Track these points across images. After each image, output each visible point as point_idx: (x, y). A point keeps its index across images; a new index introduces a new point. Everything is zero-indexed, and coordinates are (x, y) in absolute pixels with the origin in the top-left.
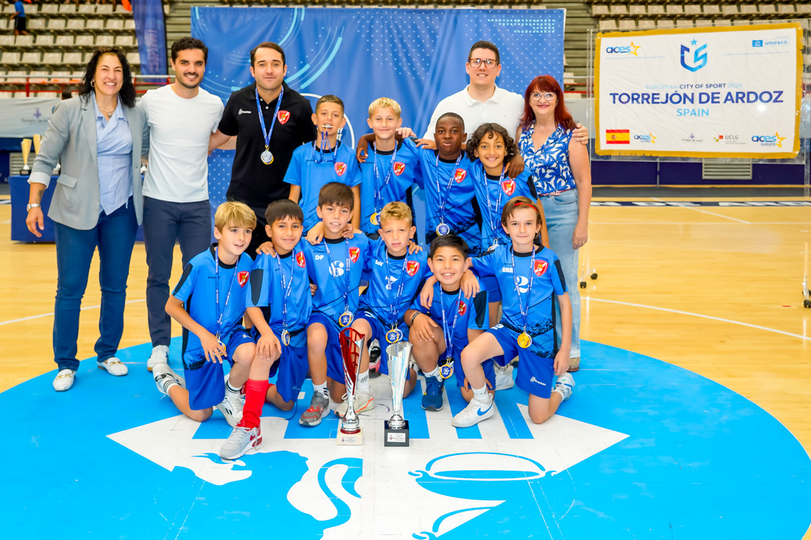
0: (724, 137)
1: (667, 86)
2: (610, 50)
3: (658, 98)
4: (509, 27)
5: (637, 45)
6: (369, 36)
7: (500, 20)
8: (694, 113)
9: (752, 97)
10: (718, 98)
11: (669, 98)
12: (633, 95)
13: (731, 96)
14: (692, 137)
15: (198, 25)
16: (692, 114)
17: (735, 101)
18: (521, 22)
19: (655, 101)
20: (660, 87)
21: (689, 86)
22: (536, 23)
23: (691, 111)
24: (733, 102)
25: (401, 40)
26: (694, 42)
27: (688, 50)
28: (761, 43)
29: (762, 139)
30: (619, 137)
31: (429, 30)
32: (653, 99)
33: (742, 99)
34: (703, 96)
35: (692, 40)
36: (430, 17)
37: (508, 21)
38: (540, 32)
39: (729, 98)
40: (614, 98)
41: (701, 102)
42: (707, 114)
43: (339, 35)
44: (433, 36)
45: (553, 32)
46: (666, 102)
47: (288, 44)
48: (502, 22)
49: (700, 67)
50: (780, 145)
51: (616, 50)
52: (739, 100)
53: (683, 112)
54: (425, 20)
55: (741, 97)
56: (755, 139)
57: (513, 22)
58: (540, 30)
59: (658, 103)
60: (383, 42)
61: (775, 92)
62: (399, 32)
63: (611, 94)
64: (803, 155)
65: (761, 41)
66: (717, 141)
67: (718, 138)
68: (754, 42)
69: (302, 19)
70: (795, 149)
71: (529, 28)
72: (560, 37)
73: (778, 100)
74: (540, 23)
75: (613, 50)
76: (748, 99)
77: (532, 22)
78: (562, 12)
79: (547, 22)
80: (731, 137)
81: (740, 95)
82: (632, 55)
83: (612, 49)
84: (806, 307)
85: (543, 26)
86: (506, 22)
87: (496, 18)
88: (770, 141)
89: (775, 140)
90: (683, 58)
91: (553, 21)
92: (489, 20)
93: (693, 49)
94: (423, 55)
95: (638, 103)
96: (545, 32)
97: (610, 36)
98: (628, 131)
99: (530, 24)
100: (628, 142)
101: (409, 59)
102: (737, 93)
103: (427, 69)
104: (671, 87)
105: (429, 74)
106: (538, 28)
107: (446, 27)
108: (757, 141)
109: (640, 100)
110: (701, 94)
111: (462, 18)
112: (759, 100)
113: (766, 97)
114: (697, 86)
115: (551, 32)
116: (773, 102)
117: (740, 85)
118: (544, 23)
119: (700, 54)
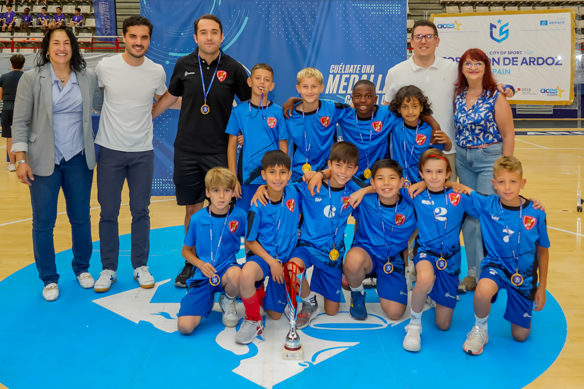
0: (521, 90)
2: (439, 27)
4: (368, 10)
5: (459, 23)
6: (267, 16)
8: (500, 72)
9: (541, 61)
10: (517, 61)
13: (526, 61)
15: (145, 8)
17: (528, 63)
18: (376, 6)
21: (496, 53)
23: (497, 71)
24: (527, 64)
25: (290, 19)
26: (499, 21)
27: (495, 27)
28: (546, 23)
29: (548, 91)
31: (311, 12)
33: (533, 62)
34: (506, 60)
37: (367, 5)
38: (390, 14)
39: (524, 61)
41: (504, 64)
42: (509, 73)
43: (245, 15)
44: (314, 16)
45: (399, 13)
48: (363, 6)
49: (504, 39)
50: (560, 96)
51: (445, 26)
52: (532, 63)
56: (543, 91)
58: (390, 12)
60: (278, 20)
61: (556, 58)
62: (289, 13)
64: (576, 103)
65: (546, 21)
67: (516, 90)
68: (541, 22)
69: (220, 3)
70: (571, 98)
71: (382, 10)
72: (404, 17)
73: (559, 63)
74: (390, 6)
76: (538, 62)
77: (384, 6)
80: (526, 90)
81: (532, 60)
82: (456, 30)
83: (441, 25)
84: (578, 211)
85: (392, 9)
86: (365, 6)
87: (358, 4)
88: (553, 93)
89: (557, 92)
90: (491, 33)
91: (399, 5)
92: (353, 5)
93: (499, 26)
94: (306, 30)
96: (394, 13)
97: (440, 16)
99: (383, 8)
101: (296, 33)
102: (530, 58)
103: (309, 40)
105: (311, 43)
106: (388, 10)
107: (323, 9)
108: (544, 92)
110: (504, 59)
111: (334, 4)
112: (545, 63)
113: (550, 61)
114: (502, 53)
115: (398, 13)
116: (556, 64)
117: (532, 52)
118: (392, 7)
119: (504, 30)
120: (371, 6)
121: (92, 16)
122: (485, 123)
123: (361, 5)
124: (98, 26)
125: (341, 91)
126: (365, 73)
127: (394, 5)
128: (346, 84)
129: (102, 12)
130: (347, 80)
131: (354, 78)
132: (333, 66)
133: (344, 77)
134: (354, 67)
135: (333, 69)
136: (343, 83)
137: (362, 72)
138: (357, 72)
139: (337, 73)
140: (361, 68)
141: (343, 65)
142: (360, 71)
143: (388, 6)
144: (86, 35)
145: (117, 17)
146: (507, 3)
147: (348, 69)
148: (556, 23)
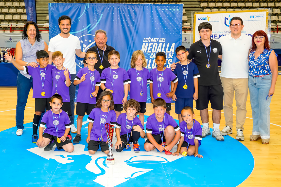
1: (219, 32)
2: (199, 19)
3: (216, 36)
4: (163, 10)
5: (209, 17)
6: (112, 13)
7: (160, 8)
15: (51, 9)
18: (167, 9)
19: (215, 37)
20: (217, 32)
21: (227, 32)
22: (173, 9)
25: (124, 15)
27: (227, 19)
31: (134, 11)
32: (214, 37)
35: (229, 16)
36: (134, 6)
37: (162, 8)
38: (174, 12)
43: (102, 13)
44: (135, 14)
45: (179, 12)
47: (83, 16)
48: (160, 9)
51: (202, 19)
54: (132, 8)
57: (164, 9)
60: (117, 16)
62: (123, 12)
65: (254, 16)
68: (251, 16)
69: (88, 7)
71: (170, 11)
72: (181, 14)
74: (174, 9)
75: (200, 19)
77: (171, 9)
78: (182, 5)
79: (177, 9)
82: (207, 21)
85: (175, 10)
86: (162, 9)
90: (225, 22)
91: (179, 8)
92: (156, 8)
93: (229, 19)
94: (132, 20)
97: (200, 14)
101: (127, 22)
103: (133, 25)
104: (221, 32)
105: (134, 27)
107: (140, 10)
111: (146, 7)
117: (246, 32)
121: (24, 14)
122: (264, 65)
124: (29, 19)
125: (149, 51)
126: (161, 43)
128: (151, 48)
129: (30, 12)
130: (152, 46)
131: (155, 45)
132: (145, 39)
133: (150, 44)
134: (155, 39)
135: (145, 40)
136: (150, 48)
137: (159, 42)
138: (157, 42)
139: (147, 43)
140: (159, 40)
141: (150, 38)
142: (158, 41)
144: (22, 24)
145: (37, 15)
146: (236, 7)
147: (152, 40)
148: (258, 17)
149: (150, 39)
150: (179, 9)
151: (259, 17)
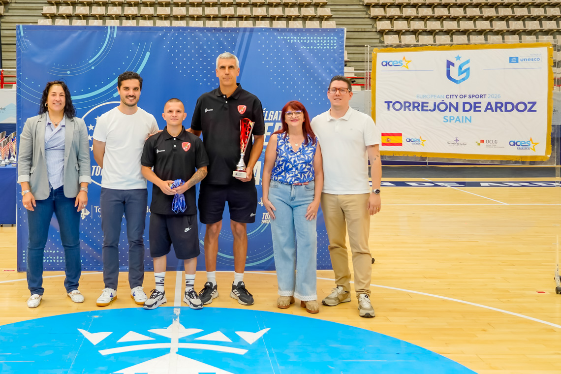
0: (485, 141)
1: (435, 96)
2: (384, 64)
3: (427, 106)
4: (296, 43)
5: (408, 60)
8: (458, 120)
9: (509, 107)
10: (480, 107)
11: (436, 107)
12: (405, 103)
13: (491, 106)
14: (457, 141)
16: (456, 121)
17: (494, 110)
18: (307, 39)
19: (425, 108)
20: (428, 96)
21: (454, 96)
22: (320, 40)
23: (456, 118)
24: (493, 111)
26: (458, 58)
27: (453, 65)
28: (517, 60)
29: (518, 144)
30: (393, 139)
32: (423, 107)
33: (500, 108)
34: (466, 105)
35: (457, 56)
39: (489, 107)
40: (389, 105)
41: (464, 110)
42: (470, 121)
43: (147, 50)
45: (335, 48)
46: (434, 110)
47: (103, 57)
49: (464, 79)
50: (534, 149)
51: (391, 64)
52: (498, 109)
53: (448, 119)
55: (500, 107)
56: (512, 143)
58: (323, 46)
59: (427, 110)
61: (529, 103)
63: (386, 102)
64: (554, 157)
65: (517, 58)
66: (479, 144)
67: (479, 142)
68: (511, 58)
69: (115, 36)
70: (547, 153)
71: (314, 44)
72: (341, 52)
73: (532, 109)
74: (323, 40)
75: (387, 64)
76: (506, 108)
77: (317, 40)
78: (343, 30)
79: (330, 39)
80: (491, 142)
81: (499, 105)
82: (404, 68)
83: (386, 62)
85: (327, 43)
86: (294, 39)
87: (285, 35)
88: (524, 146)
89: (530, 145)
90: (448, 72)
91: (335, 38)
92: (279, 38)
93: (457, 64)
95: (410, 110)
96: (328, 48)
97: (385, 51)
98: (400, 135)
99: (315, 41)
100: (400, 144)
102: (496, 103)
104: (438, 97)
106: (322, 44)
108: (514, 145)
109: (411, 108)
110: (464, 103)
112: (515, 109)
113: (521, 107)
114: (461, 97)
115: (333, 48)
116: (528, 111)
117: (499, 96)
118: (327, 40)
119: (464, 68)
120: (300, 40)
123: (289, 38)
127: (328, 38)
143: (321, 40)
147: (272, 116)
148: (529, 60)
149: (267, 112)
150: (335, 40)
151: (531, 61)
